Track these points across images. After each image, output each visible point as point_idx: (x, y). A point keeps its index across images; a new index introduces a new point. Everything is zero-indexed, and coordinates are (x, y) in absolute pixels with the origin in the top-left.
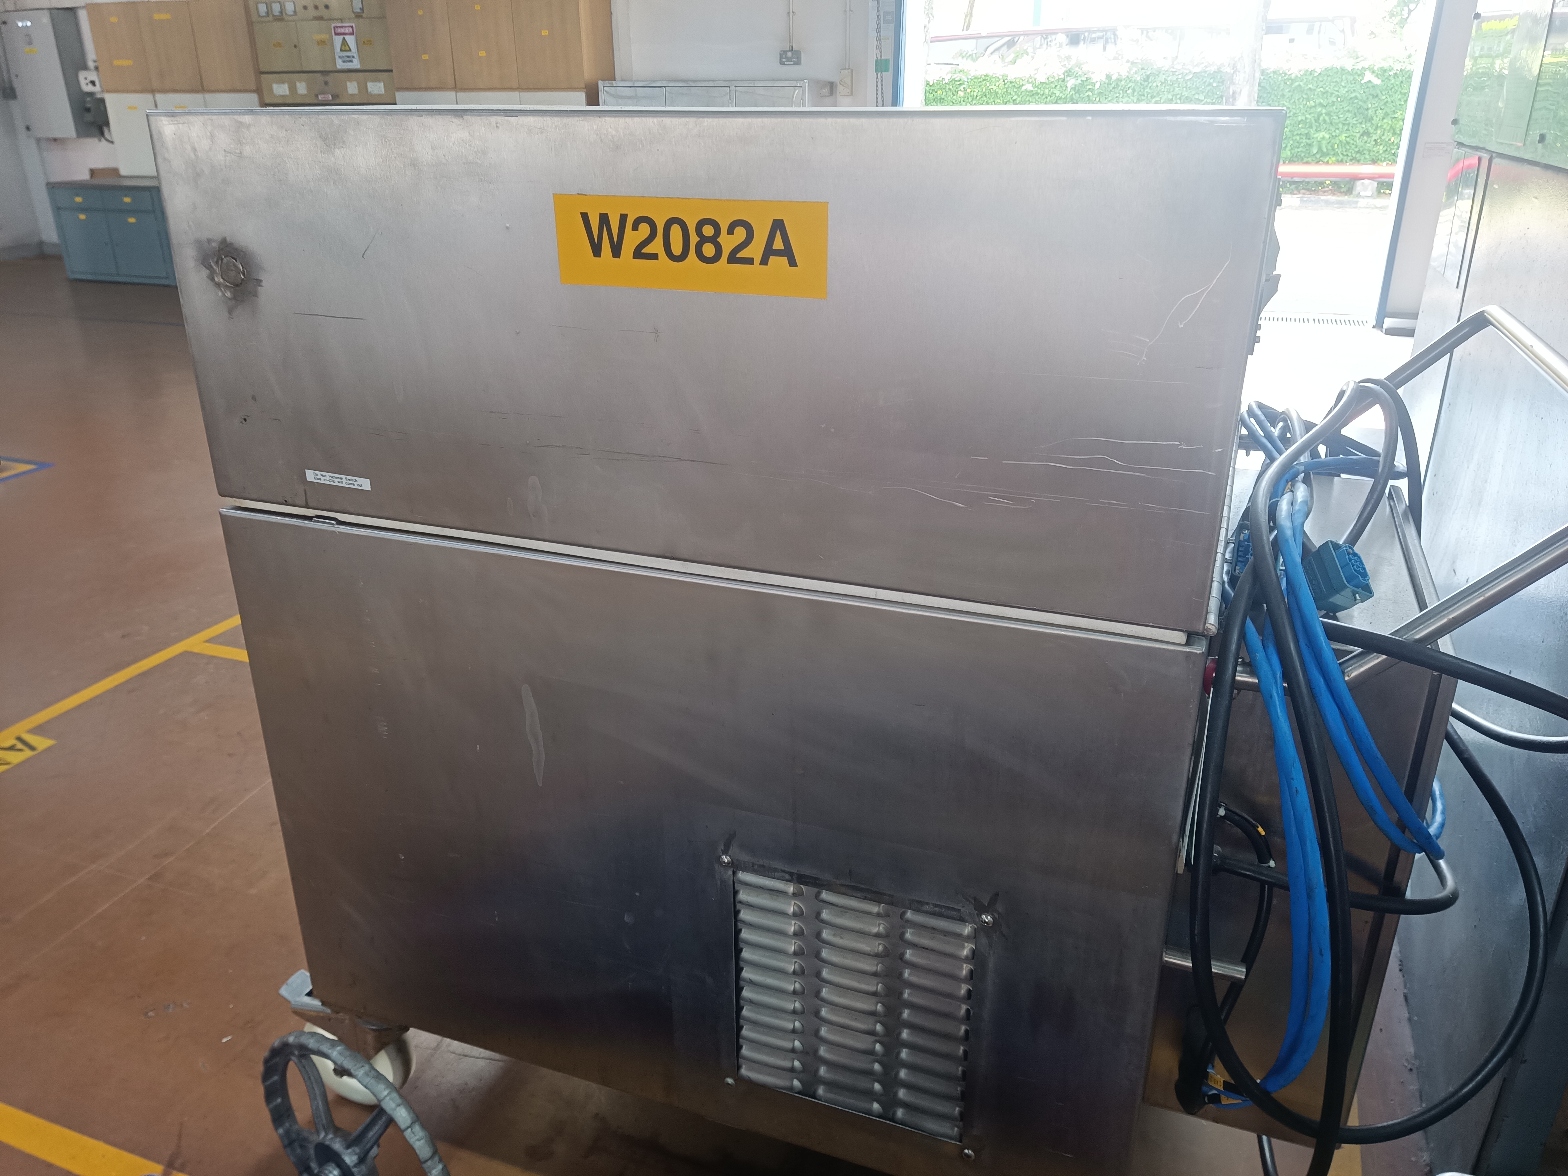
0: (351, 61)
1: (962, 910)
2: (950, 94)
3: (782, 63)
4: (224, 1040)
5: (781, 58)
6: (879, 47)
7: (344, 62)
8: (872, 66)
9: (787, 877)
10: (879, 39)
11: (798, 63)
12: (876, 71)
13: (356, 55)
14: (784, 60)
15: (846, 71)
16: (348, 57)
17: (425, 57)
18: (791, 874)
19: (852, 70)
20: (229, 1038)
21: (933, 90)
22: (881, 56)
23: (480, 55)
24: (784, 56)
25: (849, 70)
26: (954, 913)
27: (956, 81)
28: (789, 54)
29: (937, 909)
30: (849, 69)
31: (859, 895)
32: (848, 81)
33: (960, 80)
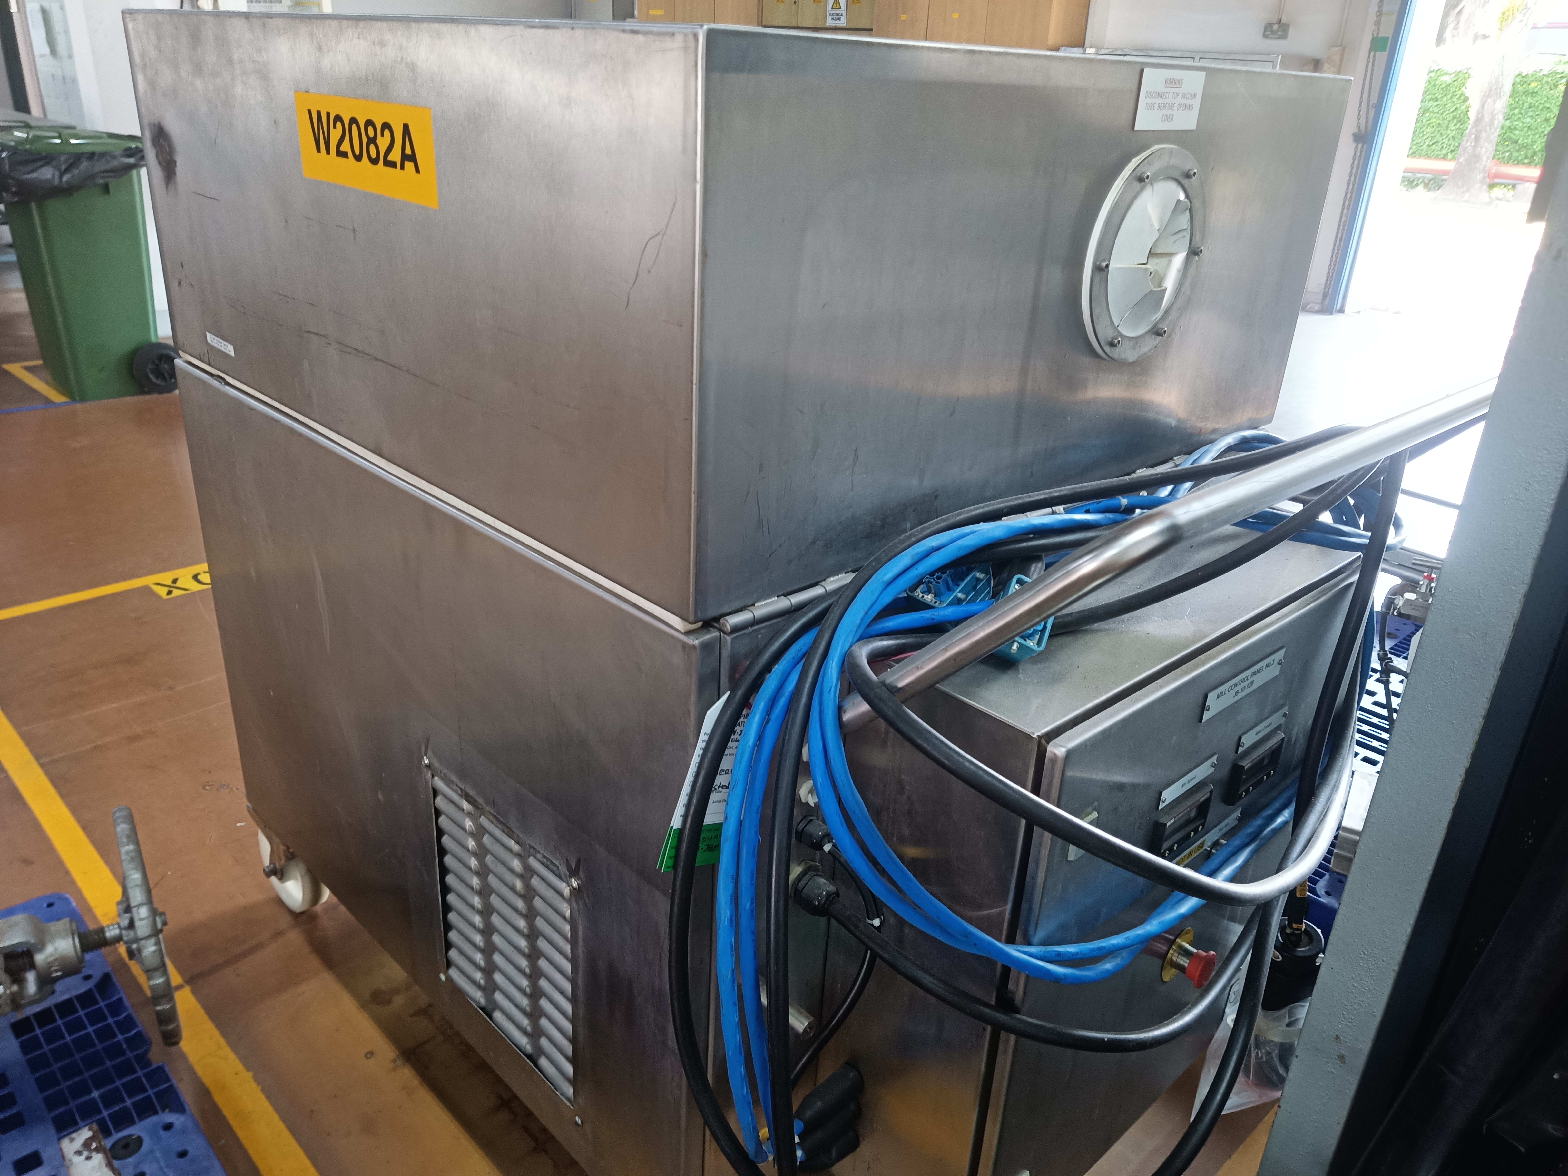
0: (839, 19)
1: (560, 867)
2: (1547, 87)
3: (1265, 36)
4: (239, 825)
5: (1265, 30)
6: (1378, 23)
7: (833, 19)
8: (1366, 44)
9: (460, 792)
10: (1380, 14)
11: (1284, 36)
12: (1370, 50)
13: (844, 13)
14: (1268, 33)
15: (1336, 49)
16: (838, 15)
17: (903, 17)
18: (461, 789)
19: (1344, 48)
20: (243, 824)
21: (1525, 82)
22: (1378, 33)
23: (953, 17)
24: (1269, 29)
25: (1340, 48)
26: (555, 869)
27: (1558, 73)
28: (1275, 27)
29: (545, 860)
30: (1341, 45)
31: (500, 826)
32: (1337, 58)
33: (1562, 73)
